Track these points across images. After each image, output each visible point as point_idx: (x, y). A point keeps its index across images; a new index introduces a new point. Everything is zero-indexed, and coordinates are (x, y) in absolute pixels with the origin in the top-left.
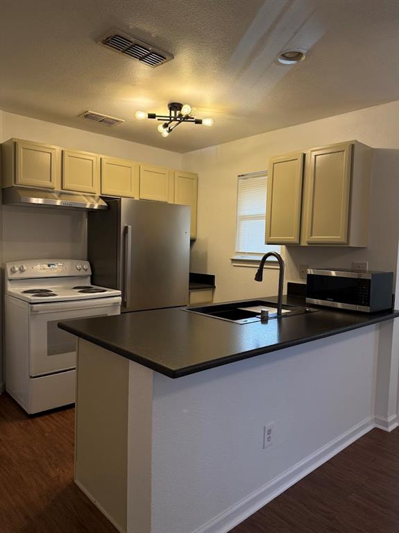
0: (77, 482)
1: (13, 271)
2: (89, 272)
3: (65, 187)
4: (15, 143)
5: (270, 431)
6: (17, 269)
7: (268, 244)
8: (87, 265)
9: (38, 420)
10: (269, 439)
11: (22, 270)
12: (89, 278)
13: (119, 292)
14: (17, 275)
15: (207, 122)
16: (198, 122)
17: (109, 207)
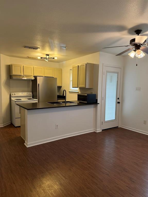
0: (21, 136)
1: (13, 95)
2: (32, 95)
3: (24, 74)
4: (12, 65)
5: (57, 126)
6: (13, 94)
7: (73, 87)
8: (31, 93)
9: (17, 128)
10: (57, 127)
11: (15, 95)
12: (32, 97)
13: (37, 100)
14: (14, 96)
15: (56, 58)
16: (53, 58)
17: (35, 79)
